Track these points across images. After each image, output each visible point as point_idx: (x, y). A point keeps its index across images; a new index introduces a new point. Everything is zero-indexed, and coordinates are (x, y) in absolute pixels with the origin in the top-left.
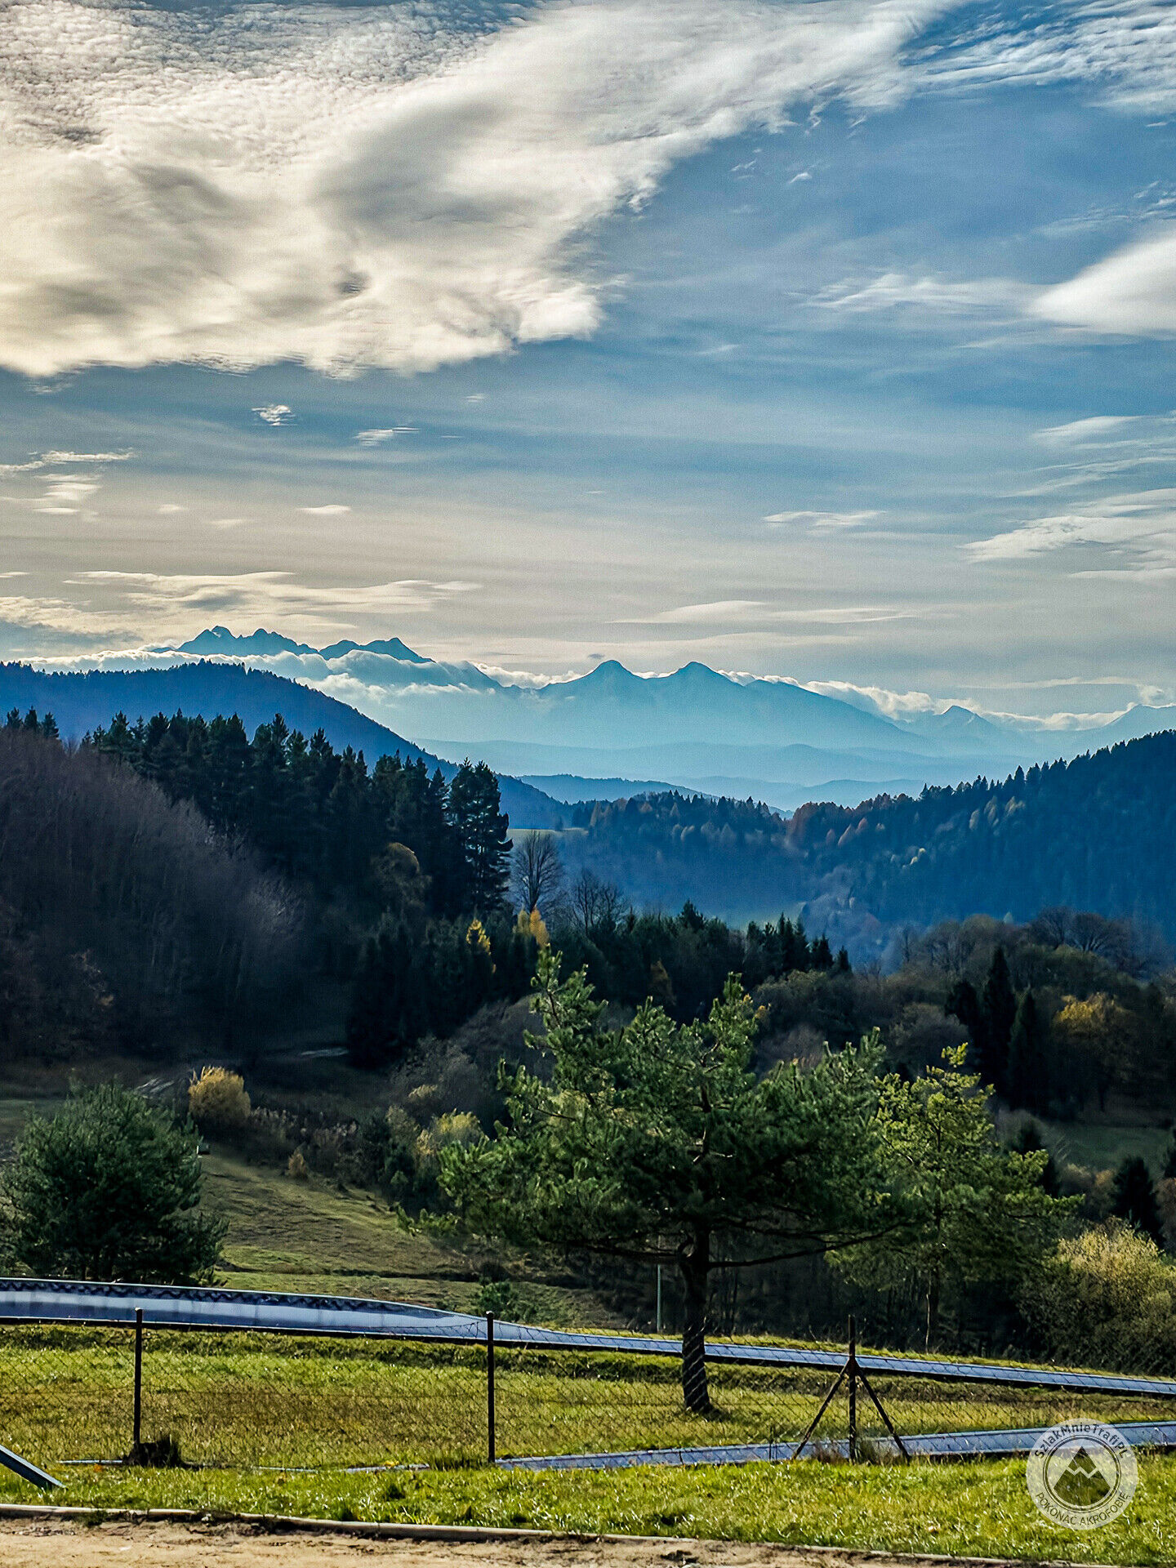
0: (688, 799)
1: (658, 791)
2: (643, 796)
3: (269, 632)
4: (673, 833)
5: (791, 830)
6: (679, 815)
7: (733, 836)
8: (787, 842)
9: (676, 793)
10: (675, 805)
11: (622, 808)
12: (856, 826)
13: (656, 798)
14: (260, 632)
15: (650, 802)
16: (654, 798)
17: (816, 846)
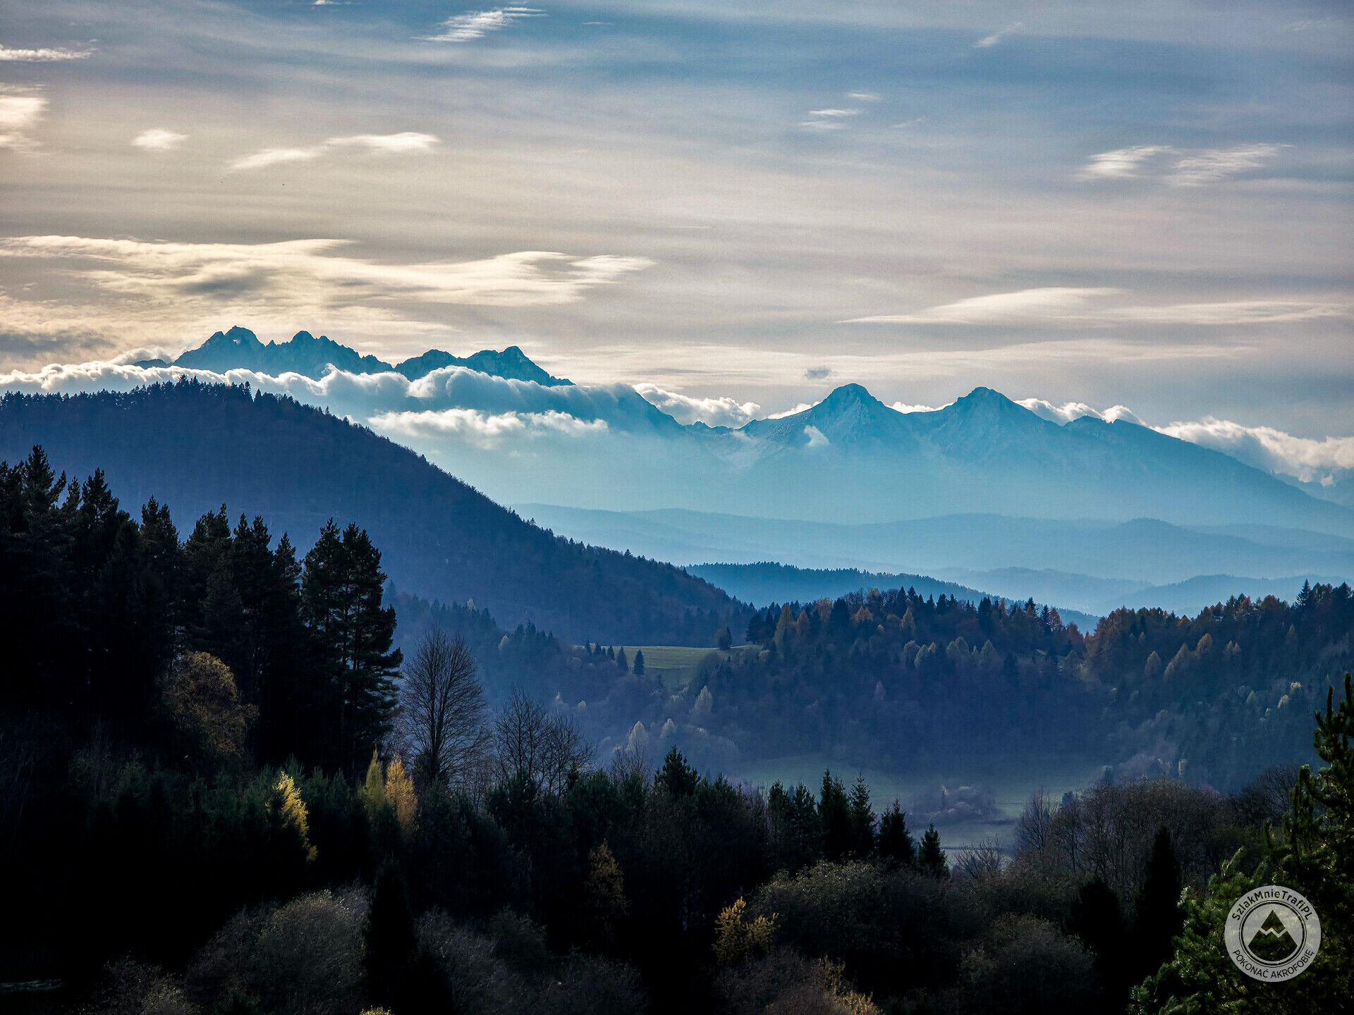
0: (931, 601)
1: (883, 589)
2: (857, 598)
3: (316, 336)
4: (903, 656)
5: (1091, 653)
6: (914, 627)
7: (998, 659)
8: (1084, 670)
9: (912, 591)
10: (908, 612)
11: (825, 616)
12: (1192, 647)
13: (880, 598)
14: (303, 337)
15: (869, 605)
16: (876, 599)
17: (1130, 677)
